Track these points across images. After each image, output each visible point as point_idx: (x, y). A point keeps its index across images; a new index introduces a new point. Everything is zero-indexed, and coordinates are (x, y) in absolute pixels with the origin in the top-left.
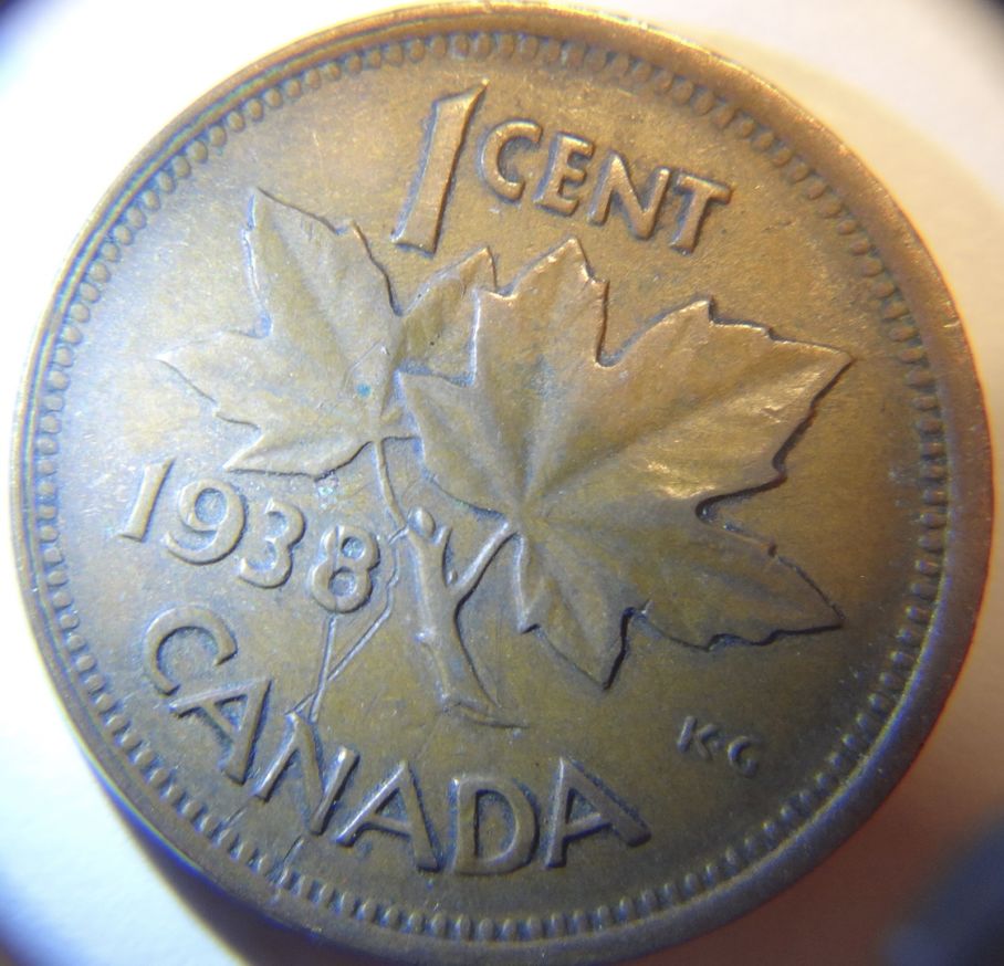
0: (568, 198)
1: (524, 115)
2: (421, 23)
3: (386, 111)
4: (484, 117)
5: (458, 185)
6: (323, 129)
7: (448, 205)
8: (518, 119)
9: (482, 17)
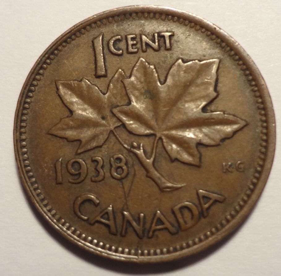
0: (135, 49)
1: (115, 35)
2: (81, 25)
3: (81, 48)
4: (106, 39)
5: (106, 57)
6: (67, 59)
7: (106, 63)
8: (114, 36)
9: (95, 18)
